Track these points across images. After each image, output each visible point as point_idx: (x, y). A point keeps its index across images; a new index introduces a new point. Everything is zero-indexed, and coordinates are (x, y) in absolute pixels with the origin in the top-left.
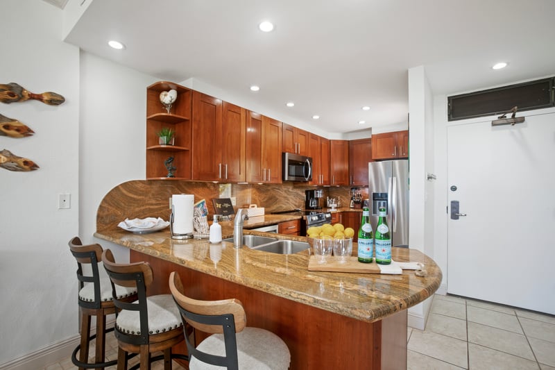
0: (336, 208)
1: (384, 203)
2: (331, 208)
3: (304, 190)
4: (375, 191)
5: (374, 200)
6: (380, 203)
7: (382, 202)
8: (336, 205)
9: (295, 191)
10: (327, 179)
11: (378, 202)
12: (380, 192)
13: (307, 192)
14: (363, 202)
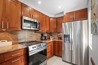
0: (53, 39)
1: (68, 38)
2: (51, 39)
3: (40, 33)
4: (65, 34)
5: (64, 37)
6: (66, 39)
7: (67, 38)
8: (53, 38)
9: (35, 34)
10: (48, 30)
11: (66, 38)
12: (67, 34)
13: (41, 34)
14: (61, 37)
